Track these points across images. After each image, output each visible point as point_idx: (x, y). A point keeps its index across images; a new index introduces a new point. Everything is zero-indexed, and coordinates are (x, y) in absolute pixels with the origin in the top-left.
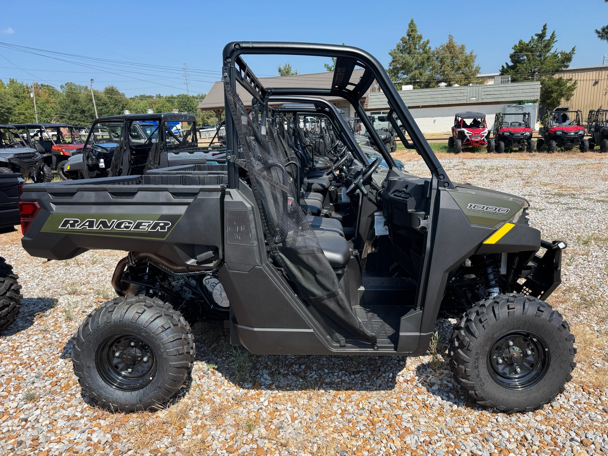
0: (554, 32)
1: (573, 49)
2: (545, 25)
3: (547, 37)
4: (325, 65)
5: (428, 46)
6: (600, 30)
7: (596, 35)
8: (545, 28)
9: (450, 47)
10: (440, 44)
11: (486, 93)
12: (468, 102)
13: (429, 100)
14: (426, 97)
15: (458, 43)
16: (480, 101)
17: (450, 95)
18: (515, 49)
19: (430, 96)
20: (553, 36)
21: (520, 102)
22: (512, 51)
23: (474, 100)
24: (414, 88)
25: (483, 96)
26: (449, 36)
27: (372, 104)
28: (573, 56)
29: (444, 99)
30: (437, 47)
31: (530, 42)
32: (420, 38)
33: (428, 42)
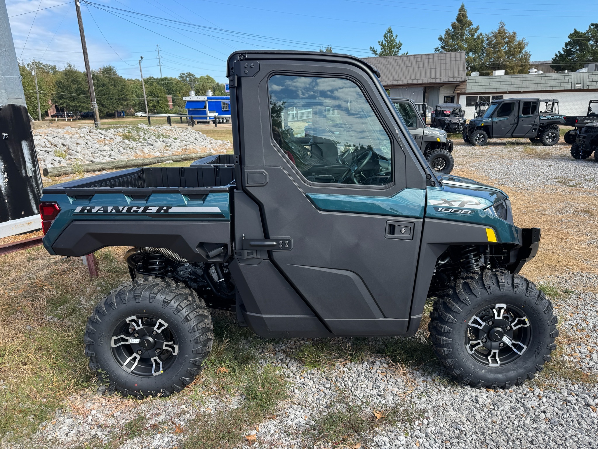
4: (371, 48)
5: (479, 32)
9: (501, 33)
10: (490, 31)
11: (591, 80)
12: (573, 89)
13: (531, 85)
14: (528, 82)
15: (509, 30)
16: (585, 88)
17: (553, 81)
19: (532, 82)
23: (579, 86)
24: (506, 73)
25: (588, 83)
26: (501, 23)
27: (470, 88)
29: (548, 85)
30: (487, 34)
31: (588, 32)
32: (470, 23)
33: (478, 28)
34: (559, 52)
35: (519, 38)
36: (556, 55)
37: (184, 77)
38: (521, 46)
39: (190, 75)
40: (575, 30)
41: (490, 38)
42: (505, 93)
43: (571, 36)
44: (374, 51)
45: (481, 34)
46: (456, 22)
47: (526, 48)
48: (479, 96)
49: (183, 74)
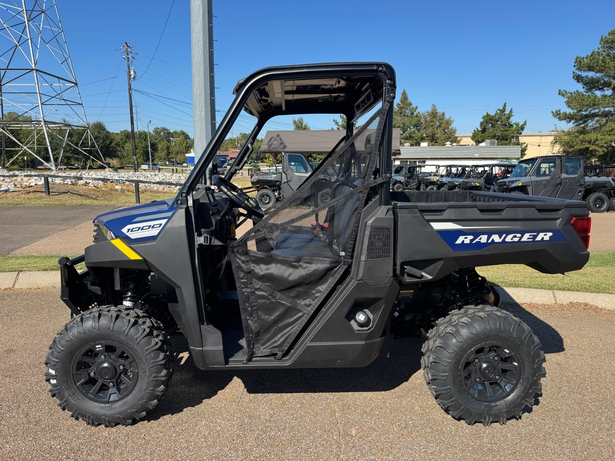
0: (512, 109)
1: (525, 122)
2: (505, 103)
3: (507, 112)
5: (417, 111)
6: (554, 111)
7: (552, 115)
8: (505, 105)
9: (434, 114)
10: (426, 111)
11: (485, 151)
12: (473, 157)
15: (440, 111)
16: (481, 157)
18: (484, 119)
20: (511, 111)
21: (507, 159)
22: (482, 120)
23: (477, 155)
25: (483, 153)
26: (433, 105)
27: (402, 154)
28: (525, 127)
30: (423, 112)
31: (495, 115)
32: (410, 104)
33: (417, 108)
34: (477, 129)
35: (447, 117)
36: (475, 131)
37: (158, 132)
38: (449, 123)
39: (164, 129)
40: (487, 114)
41: (425, 116)
42: (427, 159)
43: (484, 118)
44: (337, 123)
45: (419, 113)
46: (400, 103)
47: (453, 124)
48: (409, 160)
49: (158, 128)
